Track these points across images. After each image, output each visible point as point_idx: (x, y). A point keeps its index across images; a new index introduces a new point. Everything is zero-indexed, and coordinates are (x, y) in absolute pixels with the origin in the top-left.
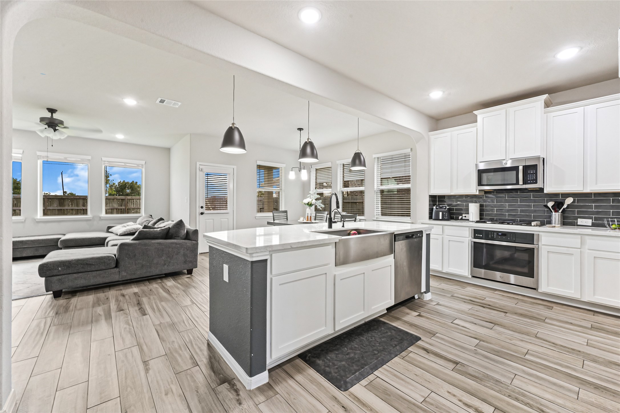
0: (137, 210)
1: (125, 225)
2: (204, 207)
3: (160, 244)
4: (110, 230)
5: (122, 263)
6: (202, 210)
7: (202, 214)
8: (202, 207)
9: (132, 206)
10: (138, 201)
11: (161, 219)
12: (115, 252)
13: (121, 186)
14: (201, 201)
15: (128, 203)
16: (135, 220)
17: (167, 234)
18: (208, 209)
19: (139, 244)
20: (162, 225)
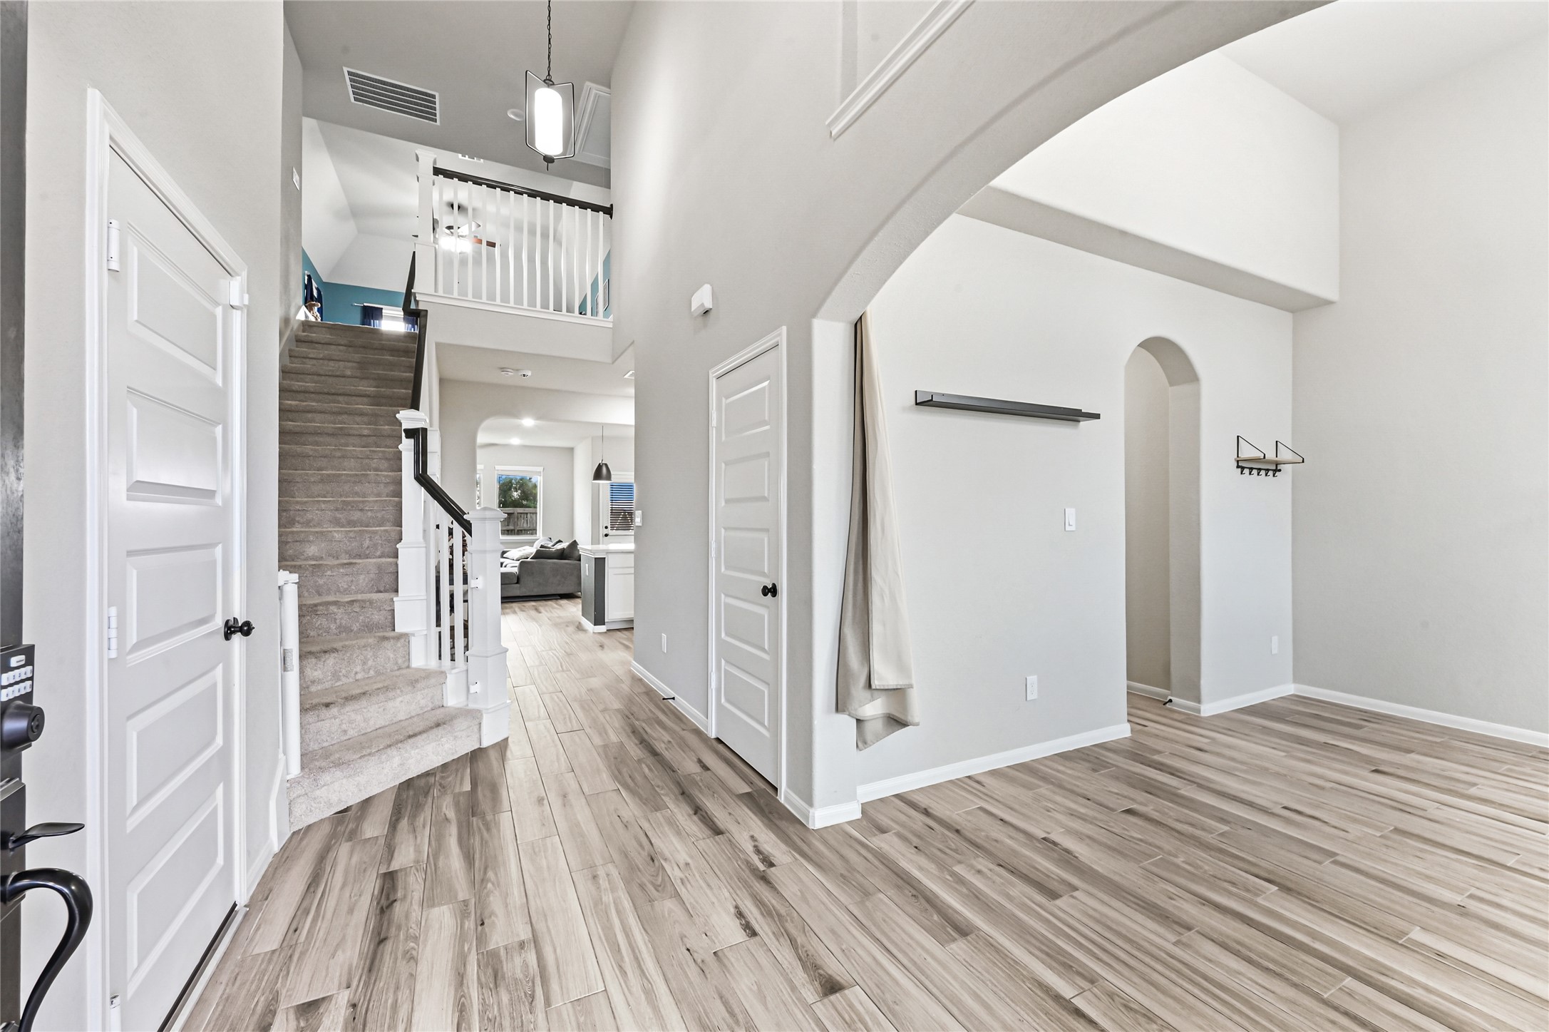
0: (533, 531)
1: (520, 549)
2: (609, 527)
3: (554, 563)
4: (504, 556)
5: (522, 580)
6: (606, 531)
7: (606, 535)
8: (606, 527)
9: (525, 525)
10: (534, 516)
11: (560, 541)
12: (517, 571)
13: (503, 484)
14: (606, 519)
15: (518, 519)
16: (531, 543)
17: (562, 555)
18: (612, 528)
19: (536, 562)
20: (559, 546)
